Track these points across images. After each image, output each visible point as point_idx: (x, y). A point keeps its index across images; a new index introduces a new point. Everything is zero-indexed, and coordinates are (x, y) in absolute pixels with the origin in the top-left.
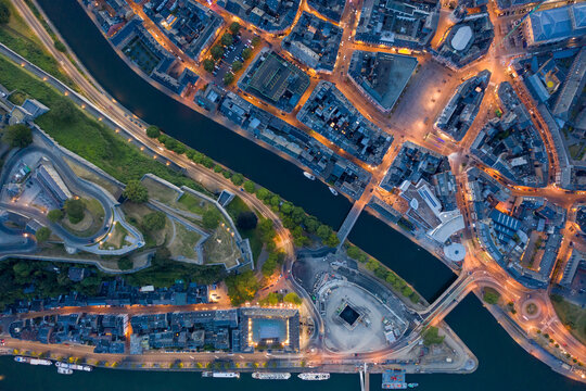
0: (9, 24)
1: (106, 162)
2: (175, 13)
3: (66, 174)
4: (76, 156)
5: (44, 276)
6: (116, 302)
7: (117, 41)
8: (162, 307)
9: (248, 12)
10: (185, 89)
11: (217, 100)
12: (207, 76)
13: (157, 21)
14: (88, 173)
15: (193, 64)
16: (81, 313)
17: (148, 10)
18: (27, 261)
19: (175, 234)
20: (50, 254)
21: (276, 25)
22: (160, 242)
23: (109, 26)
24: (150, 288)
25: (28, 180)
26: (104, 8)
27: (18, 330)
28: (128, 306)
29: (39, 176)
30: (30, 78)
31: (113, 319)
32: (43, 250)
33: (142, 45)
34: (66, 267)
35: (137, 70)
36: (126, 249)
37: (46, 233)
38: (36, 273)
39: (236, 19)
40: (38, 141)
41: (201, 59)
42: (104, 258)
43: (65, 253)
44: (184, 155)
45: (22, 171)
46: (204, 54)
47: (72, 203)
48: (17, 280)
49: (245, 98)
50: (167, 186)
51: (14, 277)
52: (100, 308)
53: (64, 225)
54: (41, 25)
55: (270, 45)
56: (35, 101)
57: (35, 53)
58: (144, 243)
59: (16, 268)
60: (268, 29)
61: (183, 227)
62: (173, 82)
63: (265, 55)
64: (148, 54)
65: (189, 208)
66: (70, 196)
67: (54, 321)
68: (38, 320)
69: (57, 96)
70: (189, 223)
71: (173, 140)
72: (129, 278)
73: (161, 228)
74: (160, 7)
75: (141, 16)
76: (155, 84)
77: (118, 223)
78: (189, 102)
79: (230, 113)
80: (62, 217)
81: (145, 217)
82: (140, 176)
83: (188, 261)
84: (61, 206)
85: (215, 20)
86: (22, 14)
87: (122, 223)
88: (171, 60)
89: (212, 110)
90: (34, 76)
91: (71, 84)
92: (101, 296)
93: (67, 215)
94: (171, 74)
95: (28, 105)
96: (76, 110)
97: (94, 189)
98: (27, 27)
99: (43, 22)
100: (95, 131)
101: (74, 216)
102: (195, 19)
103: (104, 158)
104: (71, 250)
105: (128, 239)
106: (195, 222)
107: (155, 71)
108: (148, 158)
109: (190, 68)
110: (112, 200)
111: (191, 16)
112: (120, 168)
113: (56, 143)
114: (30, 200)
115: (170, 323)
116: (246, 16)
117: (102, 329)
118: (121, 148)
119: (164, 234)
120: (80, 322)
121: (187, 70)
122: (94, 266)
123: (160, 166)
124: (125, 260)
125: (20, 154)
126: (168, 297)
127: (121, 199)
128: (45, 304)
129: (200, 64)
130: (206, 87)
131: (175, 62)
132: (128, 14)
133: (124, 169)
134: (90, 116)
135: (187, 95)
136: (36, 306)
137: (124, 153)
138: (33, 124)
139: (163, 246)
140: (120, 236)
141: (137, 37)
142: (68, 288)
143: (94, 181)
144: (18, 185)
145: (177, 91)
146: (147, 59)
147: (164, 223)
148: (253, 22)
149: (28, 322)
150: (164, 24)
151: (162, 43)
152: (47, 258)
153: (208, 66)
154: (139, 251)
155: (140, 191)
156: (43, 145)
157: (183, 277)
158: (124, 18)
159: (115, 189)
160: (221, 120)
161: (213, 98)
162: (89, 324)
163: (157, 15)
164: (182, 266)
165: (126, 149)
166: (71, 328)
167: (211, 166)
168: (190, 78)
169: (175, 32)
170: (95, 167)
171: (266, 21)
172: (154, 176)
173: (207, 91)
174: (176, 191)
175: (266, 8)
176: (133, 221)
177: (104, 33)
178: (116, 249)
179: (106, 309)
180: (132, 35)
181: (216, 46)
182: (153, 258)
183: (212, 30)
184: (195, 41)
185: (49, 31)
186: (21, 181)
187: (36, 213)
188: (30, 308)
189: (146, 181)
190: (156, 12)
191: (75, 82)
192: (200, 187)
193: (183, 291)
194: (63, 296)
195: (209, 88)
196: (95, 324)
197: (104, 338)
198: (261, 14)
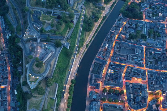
0: (87, 32)
1: (58, 70)
2: (115, 71)
3: (50, 59)
4: (57, 60)
5: (18, 60)
6: (11, 82)
7: (97, 59)
8: (9, 98)
9: (130, 93)
10: (93, 87)
11: (94, 99)
12: (101, 92)
13: (109, 68)
14: (52, 65)
15: (102, 85)
16: (8, 72)
17: (111, 64)
18: (22, 54)
19: (37, 99)
20: (25, 60)
21: (132, 105)
22: (33, 94)
23: (100, 56)
24: (16, 93)
25: (46, 49)
26: (104, 52)
27: (2, 55)
28: (10, 86)
29: (48, 52)
30: (75, 42)
31: (6, 82)
32: (26, 58)
33: (99, 67)
34: (22, 65)
35: (91, 69)
36: (29, 83)
37: (31, 58)
38: (19, 57)
39: (125, 91)
40: (58, 49)
41: (105, 87)
42: (26, 76)
43: (26, 64)
44: (69, 95)
45: (48, 47)
46: (107, 87)
47: (42, 63)
48: (16, 53)
49: (100, 109)
50: (55, 92)
51: (17, 52)
52: (10, 77)
53: (35, 62)
54: (90, 39)
55: (124, 107)
56: (69, 45)
57: (82, 41)
58: (32, 89)
59: (20, 52)
60: (129, 103)
61: (41, 102)
62: (93, 81)
63: (120, 107)
64: (98, 70)
65: (49, 103)
66: (44, 62)
67: (5, 65)
68: (5, 60)
69: (73, 50)
70: (43, 104)
71: (73, 89)
72: (19, 86)
73: (39, 94)
74: (113, 67)
75: (108, 63)
76: (89, 76)
77: (38, 79)
78: (89, 89)
79: (92, 106)
80: (37, 61)
81: (42, 87)
82: (56, 82)
83: (28, 106)
84: (40, 60)
85: (120, 85)
86: (91, 34)
87: (38, 80)
88: (99, 77)
89: (90, 99)
90: (76, 42)
91: (78, 52)
92: (13, 77)
93: (38, 62)
94: (95, 80)
95: (68, 44)
96: (71, 56)
97: (48, 68)
98: (88, 36)
99: (91, 40)
100: (67, 63)
101: (38, 65)
102: (117, 78)
103: (59, 69)
104: (27, 66)
105: (33, 83)
106: (44, 106)
107: (94, 74)
108: (64, 83)
109: (100, 85)
110: (45, 75)
111: (117, 77)
112: (57, 75)
113: (59, 54)
114: (40, 51)
115: (4, 101)
116: (128, 93)
117: (4, 79)
118: (64, 73)
119: (37, 95)
120: (5, 72)
121: (99, 84)
122: (22, 74)
123: (62, 88)
124: (25, 83)
125: (53, 46)
126: (13, 100)
127: (46, 78)
128: (10, 61)
129: (104, 87)
130: (97, 93)
131: (100, 79)
132: (106, 59)
133: (57, 76)
134: (71, 61)
135: (91, 88)
136: (9, 59)
137: (63, 74)
138: (62, 46)
139: (32, 96)
140: (34, 80)
141: (101, 65)
142: (15, 67)
143: (50, 68)
144: (44, 47)
145: (91, 84)
146: (96, 70)
147: (41, 94)
148: (127, 97)
149: (5, 58)
150: (110, 70)
151: (103, 72)
152: (24, 60)
153: (104, 90)
154: (29, 88)
155: (51, 83)
156: (57, 51)
157: (21, 105)
158: (104, 58)
159: (50, 75)
160: (87, 103)
161: (94, 97)
162: (5, 75)
163: (111, 67)
164: (25, 104)
165: (64, 75)
166: (3, 70)
167: (68, 106)
168: (97, 86)
169: (109, 74)
170: (55, 67)
171: (131, 101)
172: (57, 87)
173: (96, 94)
174: (54, 96)
175: (135, 98)
176: (40, 83)
177: (97, 55)
178: (29, 80)
179: (9, 79)
180: (101, 63)
181: (112, 89)
182: (27, 93)
183: (117, 85)
184: (110, 82)
185: (90, 42)
186: (45, 48)
187: (37, 54)
188: (9, 57)
189: (55, 85)
190: (111, 66)
191: (79, 53)
192: (58, 105)
193: (15, 105)
194: (12, 66)
195: (97, 94)
196: (5, 76)
197: (1, 79)
198: (132, 97)
